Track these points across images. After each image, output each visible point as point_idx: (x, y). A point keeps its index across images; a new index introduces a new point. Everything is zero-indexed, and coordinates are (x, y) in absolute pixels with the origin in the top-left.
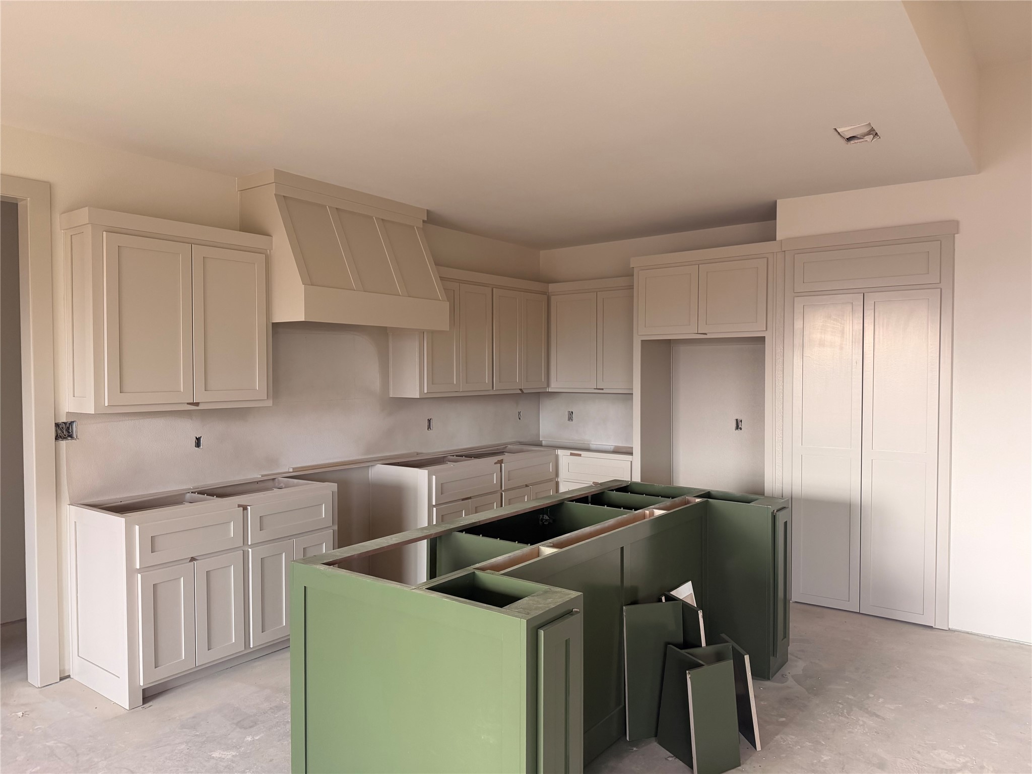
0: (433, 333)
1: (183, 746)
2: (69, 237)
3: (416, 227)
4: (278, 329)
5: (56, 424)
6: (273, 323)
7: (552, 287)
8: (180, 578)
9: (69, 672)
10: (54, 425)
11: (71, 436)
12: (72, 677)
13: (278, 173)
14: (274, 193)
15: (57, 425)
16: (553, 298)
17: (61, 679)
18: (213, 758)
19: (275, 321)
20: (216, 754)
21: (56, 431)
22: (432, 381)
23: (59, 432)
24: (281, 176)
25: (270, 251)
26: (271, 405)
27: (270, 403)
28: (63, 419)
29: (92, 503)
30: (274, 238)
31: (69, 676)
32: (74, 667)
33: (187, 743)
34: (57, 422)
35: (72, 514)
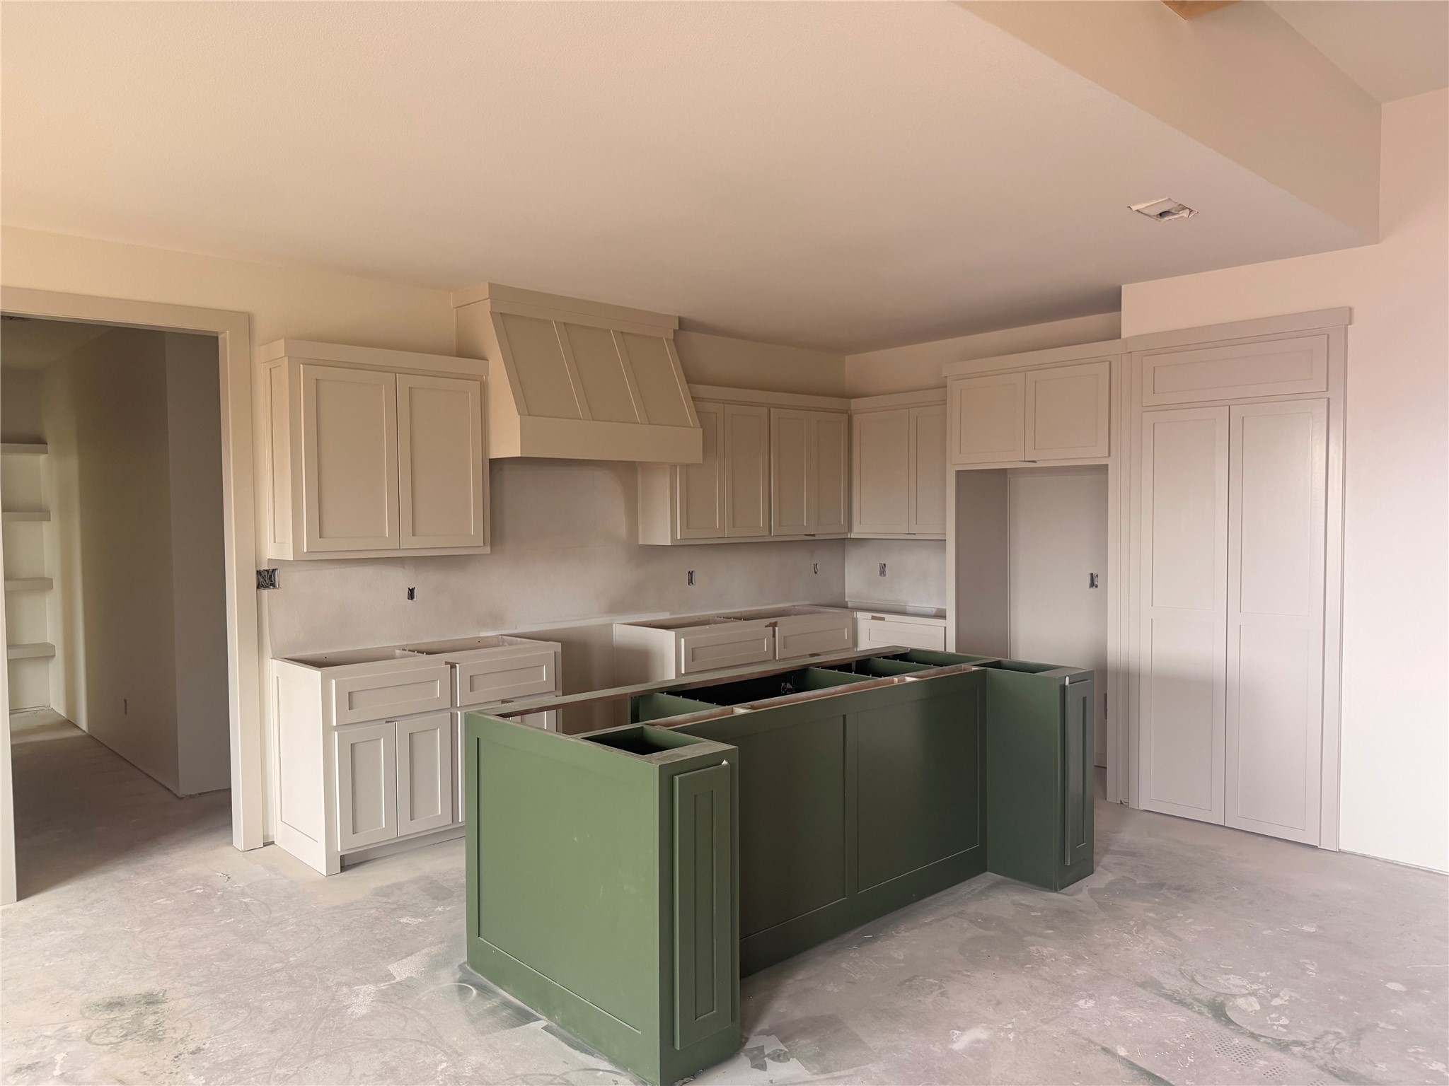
0: (687, 467)
1: (373, 911)
2: (269, 372)
3: (666, 339)
4: (496, 465)
5: (257, 571)
6: (490, 460)
7: (855, 404)
8: (380, 739)
9: (273, 838)
10: (255, 572)
11: (273, 585)
12: (276, 843)
13: (493, 287)
14: (490, 310)
15: (259, 573)
16: (856, 419)
17: (265, 845)
18: (400, 923)
19: (492, 457)
20: (404, 920)
21: (258, 579)
22: (687, 524)
23: (261, 580)
24: (497, 291)
25: (486, 378)
26: (489, 552)
27: (487, 550)
28: (265, 567)
29: (297, 658)
30: (490, 362)
31: (273, 843)
32: (277, 833)
33: (377, 908)
34: (258, 569)
35: (275, 668)
